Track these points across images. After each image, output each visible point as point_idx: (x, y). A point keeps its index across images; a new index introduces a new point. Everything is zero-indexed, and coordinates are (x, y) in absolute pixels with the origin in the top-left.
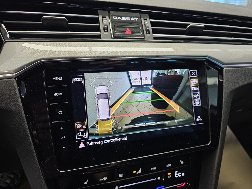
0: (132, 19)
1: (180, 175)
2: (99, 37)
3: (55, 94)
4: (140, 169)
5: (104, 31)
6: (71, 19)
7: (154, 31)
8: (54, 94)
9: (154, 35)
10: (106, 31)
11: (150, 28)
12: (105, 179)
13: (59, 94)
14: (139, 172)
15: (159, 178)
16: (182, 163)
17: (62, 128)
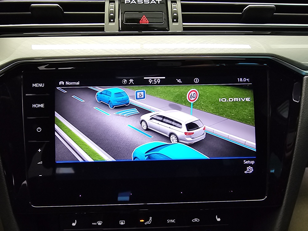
0: (153, 1)
3: (35, 106)
4: (151, 218)
5: (110, 21)
8: (33, 106)
9: (184, 24)
10: (112, 20)
11: (180, 14)
12: (100, 224)
13: (39, 106)
14: (148, 223)
17: (40, 150)
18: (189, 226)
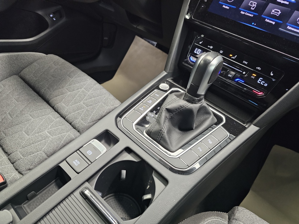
1: (263, 83)
4: (236, 56)
14: (233, 58)
15: (244, 73)
18: (253, 70)
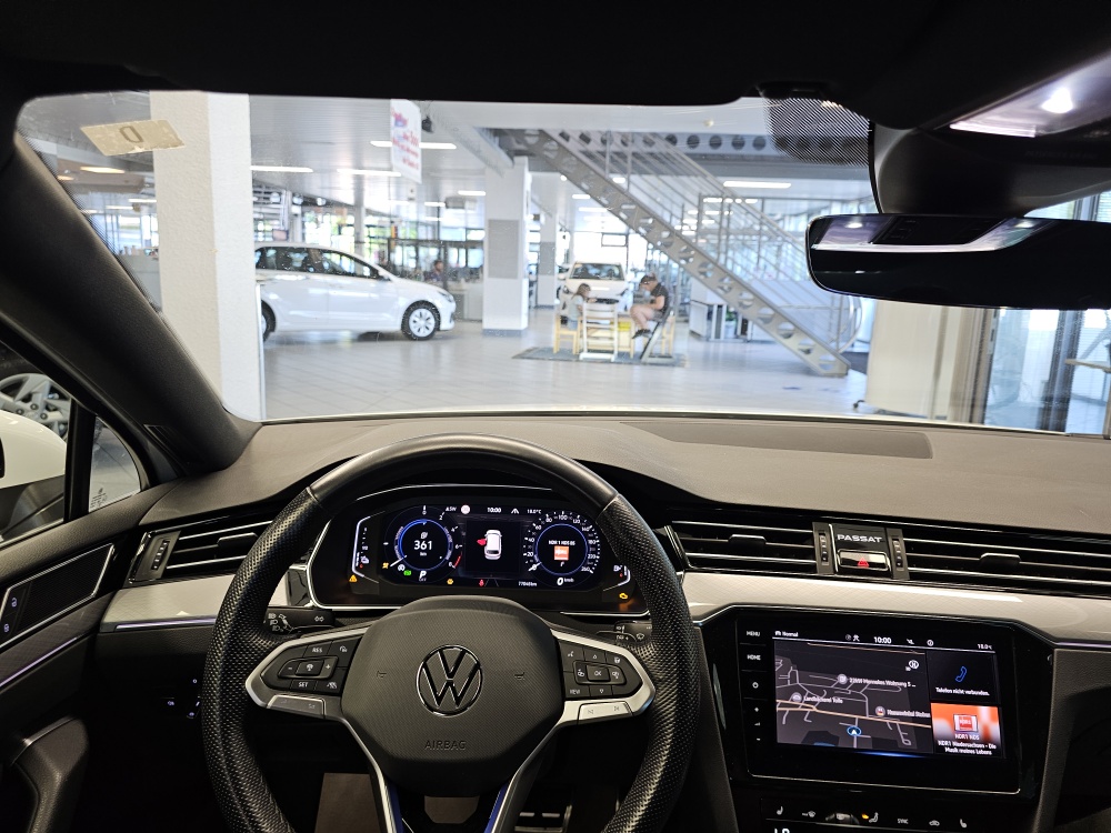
0: (871, 539)
2: (812, 568)
3: (749, 657)
4: (877, 814)
5: (822, 559)
6: (770, 536)
7: (912, 562)
8: (747, 657)
9: (910, 568)
10: (825, 559)
11: (905, 554)
12: (812, 814)
13: (755, 657)
16: (964, 825)
17: (757, 709)
